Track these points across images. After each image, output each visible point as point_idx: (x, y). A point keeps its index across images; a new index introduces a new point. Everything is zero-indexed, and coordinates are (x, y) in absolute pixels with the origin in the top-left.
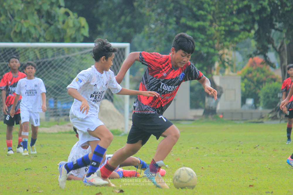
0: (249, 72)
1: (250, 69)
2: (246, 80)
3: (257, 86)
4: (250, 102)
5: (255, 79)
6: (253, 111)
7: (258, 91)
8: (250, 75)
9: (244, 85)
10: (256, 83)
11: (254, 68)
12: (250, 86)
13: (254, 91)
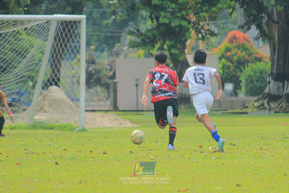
0: (228, 50)
1: (229, 45)
2: (224, 60)
3: (237, 67)
4: (229, 87)
5: (235, 58)
6: (234, 98)
7: (239, 74)
8: (229, 53)
9: (221, 66)
10: (236, 64)
11: (234, 44)
12: (228, 68)
13: (234, 73)
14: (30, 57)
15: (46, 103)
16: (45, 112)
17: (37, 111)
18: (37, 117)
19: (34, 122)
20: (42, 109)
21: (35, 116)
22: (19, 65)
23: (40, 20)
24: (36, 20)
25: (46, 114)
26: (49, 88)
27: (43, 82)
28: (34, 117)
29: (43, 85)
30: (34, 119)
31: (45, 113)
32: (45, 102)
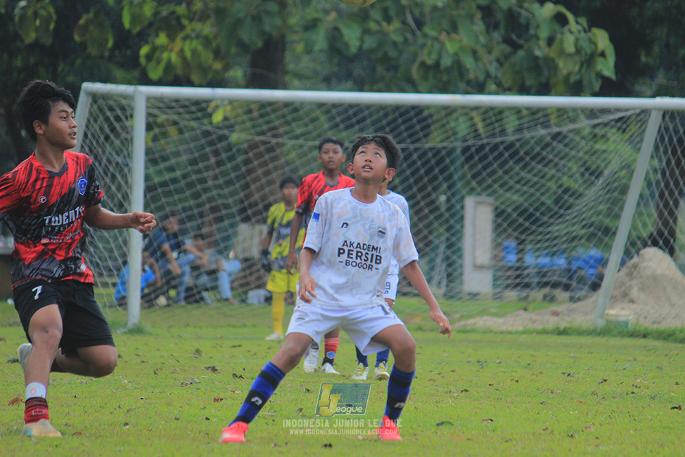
14: (602, 184)
15: (635, 282)
16: (632, 301)
17: (614, 300)
18: (613, 312)
19: (607, 321)
20: (625, 295)
21: (611, 308)
22: (578, 202)
23: (627, 110)
24: (618, 110)
25: (634, 306)
26: (642, 252)
27: (629, 238)
28: (606, 312)
29: (629, 244)
30: (607, 314)
31: (631, 305)
32: (632, 280)
